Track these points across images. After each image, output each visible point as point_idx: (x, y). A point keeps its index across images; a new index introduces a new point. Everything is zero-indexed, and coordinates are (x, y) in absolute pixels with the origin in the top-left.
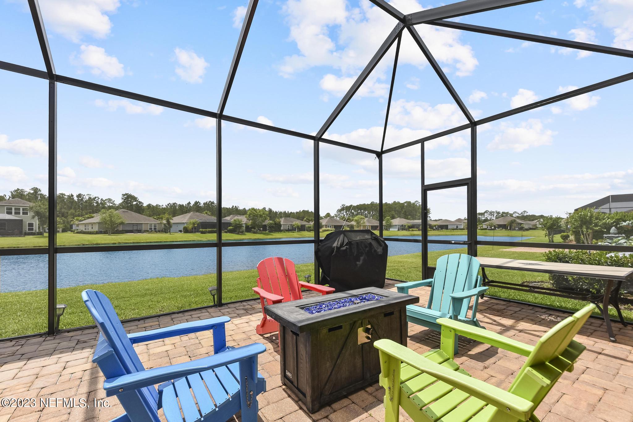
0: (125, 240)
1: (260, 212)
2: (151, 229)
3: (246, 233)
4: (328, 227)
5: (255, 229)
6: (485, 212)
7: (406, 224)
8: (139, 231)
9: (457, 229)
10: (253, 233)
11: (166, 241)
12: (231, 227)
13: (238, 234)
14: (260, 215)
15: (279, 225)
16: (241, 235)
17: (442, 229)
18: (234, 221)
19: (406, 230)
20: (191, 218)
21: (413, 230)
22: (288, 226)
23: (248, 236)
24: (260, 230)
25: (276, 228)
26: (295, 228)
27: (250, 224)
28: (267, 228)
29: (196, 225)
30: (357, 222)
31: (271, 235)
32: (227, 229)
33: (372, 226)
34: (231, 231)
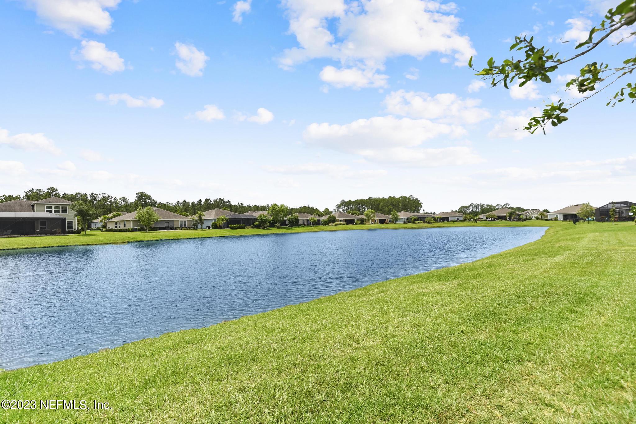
0: (166, 236)
1: (282, 207)
2: (181, 225)
3: (270, 228)
5: (277, 224)
6: (470, 206)
7: (412, 217)
8: (171, 228)
9: (457, 220)
10: (277, 228)
11: (203, 237)
12: (257, 223)
13: (263, 229)
14: (282, 210)
15: (297, 220)
16: (266, 229)
17: (444, 221)
18: (260, 216)
19: (412, 222)
20: (216, 214)
21: (419, 223)
22: (304, 221)
23: (274, 231)
24: (281, 225)
25: (295, 223)
26: (311, 222)
27: (272, 219)
28: (287, 223)
29: (225, 221)
30: (368, 216)
31: (294, 230)
32: (253, 225)
33: (379, 219)
34: (257, 227)
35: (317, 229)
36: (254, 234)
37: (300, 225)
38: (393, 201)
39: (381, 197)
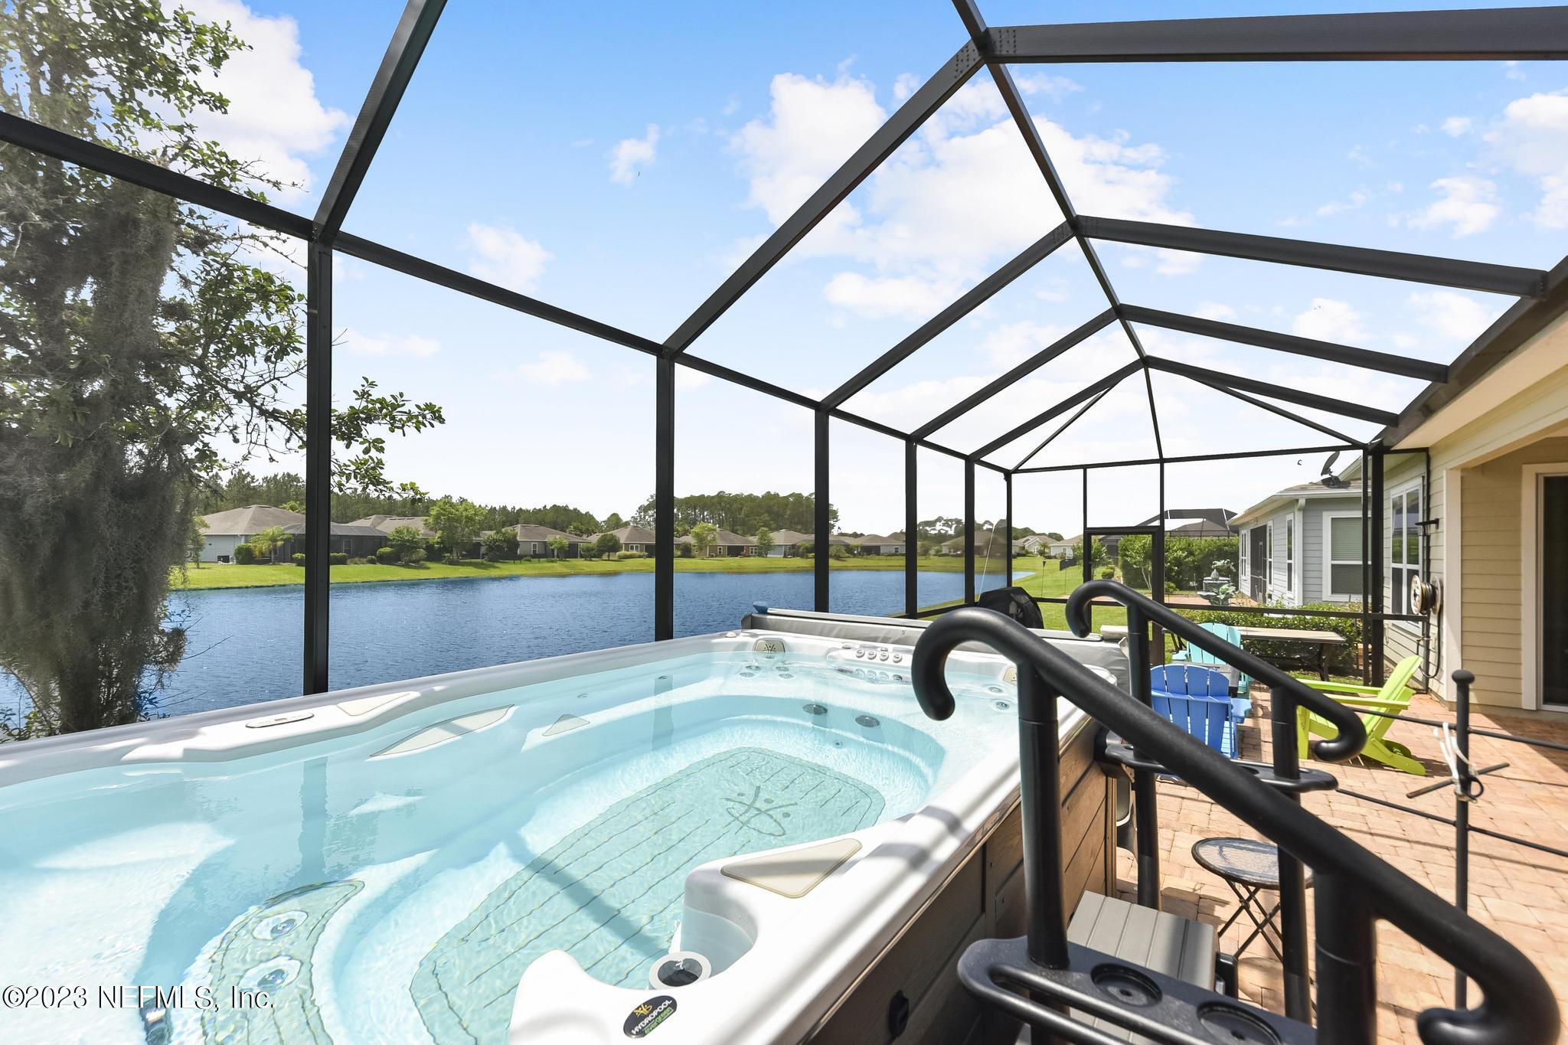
1: (466, 510)
3: (429, 564)
4: (632, 548)
5: (451, 552)
9: (896, 554)
10: (450, 564)
12: (388, 550)
13: (407, 565)
14: (467, 517)
15: (513, 544)
16: (415, 568)
17: (868, 555)
18: (397, 532)
19: (801, 556)
20: (255, 521)
22: (535, 546)
23: (438, 571)
24: (464, 557)
25: (506, 551)
26: (553, 550)
27: (436, 539)
28: (483, 550)
29: (280, 543)
30: (700, 537)
31: (498, 570)
32: (375, 554)
33: (729, 547)
34: (384, 560)
35: (566, 567)
36: (372, 579)
37: (520, 558)
38: (772, 503)
39: (746, 494)
